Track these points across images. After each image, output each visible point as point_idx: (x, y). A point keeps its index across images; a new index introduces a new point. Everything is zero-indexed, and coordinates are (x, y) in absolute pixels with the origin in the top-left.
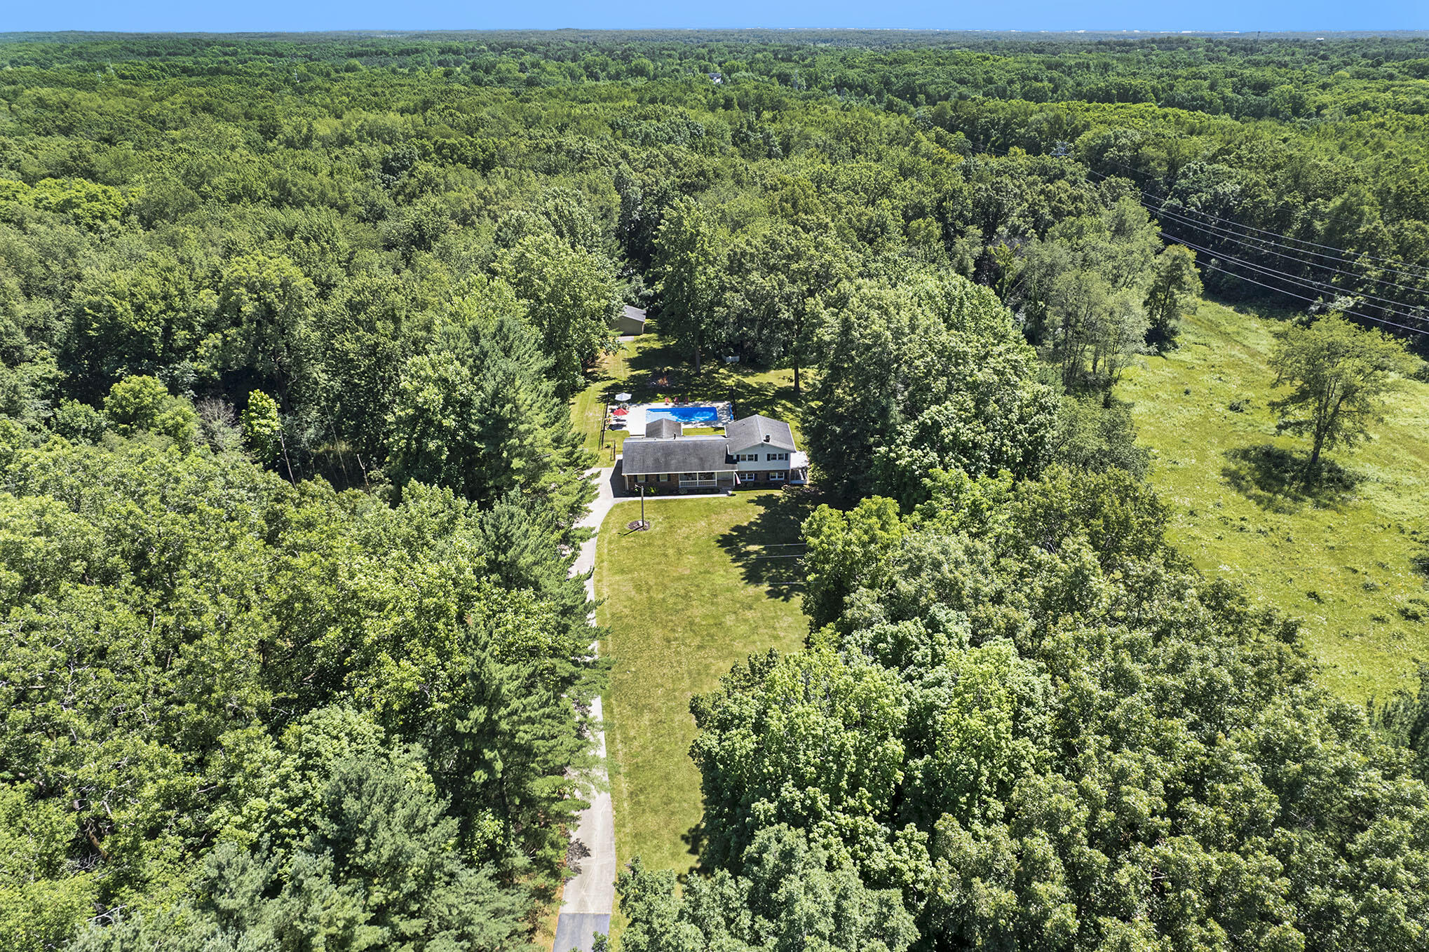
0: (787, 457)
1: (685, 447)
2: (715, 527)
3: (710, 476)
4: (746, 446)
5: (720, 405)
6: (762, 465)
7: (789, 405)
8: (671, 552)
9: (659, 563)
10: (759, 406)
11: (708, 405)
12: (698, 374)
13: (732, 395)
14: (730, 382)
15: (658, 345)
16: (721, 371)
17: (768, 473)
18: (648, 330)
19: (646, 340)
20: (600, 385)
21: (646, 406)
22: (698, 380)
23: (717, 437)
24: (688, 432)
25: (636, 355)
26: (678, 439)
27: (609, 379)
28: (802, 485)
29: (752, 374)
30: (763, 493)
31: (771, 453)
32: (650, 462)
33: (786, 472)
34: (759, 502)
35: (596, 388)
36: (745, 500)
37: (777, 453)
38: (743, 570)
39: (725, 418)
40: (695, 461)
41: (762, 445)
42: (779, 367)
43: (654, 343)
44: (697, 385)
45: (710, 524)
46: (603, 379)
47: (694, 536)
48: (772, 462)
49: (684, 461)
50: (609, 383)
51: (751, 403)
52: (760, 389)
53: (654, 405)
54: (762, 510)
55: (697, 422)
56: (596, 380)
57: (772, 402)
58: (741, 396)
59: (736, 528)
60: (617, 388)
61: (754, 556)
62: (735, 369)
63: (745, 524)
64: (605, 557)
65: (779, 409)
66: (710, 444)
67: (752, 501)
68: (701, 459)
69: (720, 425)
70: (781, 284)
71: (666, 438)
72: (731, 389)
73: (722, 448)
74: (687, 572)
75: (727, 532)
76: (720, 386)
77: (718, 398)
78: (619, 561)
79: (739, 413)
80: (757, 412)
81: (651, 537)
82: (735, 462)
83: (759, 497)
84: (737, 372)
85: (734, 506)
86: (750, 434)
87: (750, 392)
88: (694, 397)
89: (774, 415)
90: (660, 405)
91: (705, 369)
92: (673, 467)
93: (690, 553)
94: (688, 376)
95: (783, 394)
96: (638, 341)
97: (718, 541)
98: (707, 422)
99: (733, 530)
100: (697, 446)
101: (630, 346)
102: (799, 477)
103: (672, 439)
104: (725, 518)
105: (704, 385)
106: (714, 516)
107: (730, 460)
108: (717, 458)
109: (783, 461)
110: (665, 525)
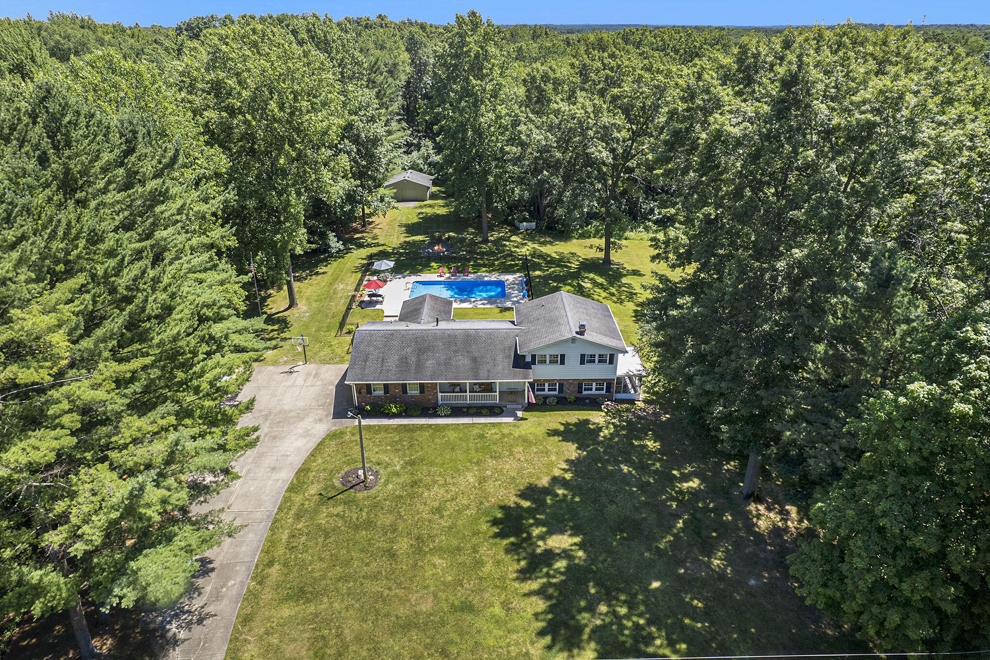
0: (612, 360)
1: (450, 339)
2: (490, 487)
3: (488, 388)
4: (546, 341)
5: (509, 278)
6: (572, 371)
7: (600, 280)
8: (403, 545)
9: (375, 577)
10: (562, 280)
11: (494, 277)
12: (485, 241)
13: (526, 266)
14: (524, 251)
15: (443, 211)
16: (513, 238)
17: (580, 385)
18: (433, 196)
19: (430, 206)
20: (364, 252)
21: (414, 278)
22: (485, 248)
23: (499, 325)
24: (462, 315)
25: (416, 220)
26: (443, 325)
27: (378, 245)
28: (632, 402)
29: (551, 243)
30: (573, 417)
31: (588, 352)
32: (393, 362)
33: (609, 383)
34: (568, 434)
35: (358, 256)
36: (541, 431)
37: (597, 352)
38: (541, 605)
39: (516, 294)
40: (464, 362)
41: (573, 340)
42: (583, 236)
43: (439, 208)
44: (482, 254)
45: (482, 480)
46: (369, 245)
47: (451, 507)
48: (587, 366)
49: (447, 364)
50: (375, 250)
51: (549, 277)
52: (560, 260)
53: (426, 277)
54: (572, 451)
55: (478, 302)
56: (360, 246)
57: (576, 275)
58: (537, 267)
59: (530, 492)
60: (383, 255)
61: (561, 564)
62: (530, 236)
63: (544, 482)
64: (280, 551)
65: (587, 285)
66: (490, 335)
67: (554, 433)
68: (474, 360)
69: (508, 304)
70: (597, 111)
71: (425, 324)
72: (525, 260)
73: (509, 343)
74: (426, 606)
75: (512, 500)
76: (511, 254)
77: (508, 270)
78: (303, 566)
79: (533, 289)
80: (557, 289)
81: (376, 506)
82: (527, 366)
83: (567, 425)
84: (532, 239)
85: (525, 441)
86: (553, 322)
87: (548, 262)
88: (477, 267)
89: (580, 291)
90: (434, 277)
91: (494, 236)
92: (428, 372)
93: (440, 550)
94: (473, 243)
95: (589, 266)
96: (421, 207)
97: (495, 522)
98: (490, 300)
99: (523, 495)
100: (469, 338)
101: (409, 212)
102: (626, 390)
103: (432, 326)
104: (509, 466)
105: (492, 253)
106: (491, 463)
107: (520, 362)
108: (500, 358)
109: (606, 366)
110: (405, 478)
